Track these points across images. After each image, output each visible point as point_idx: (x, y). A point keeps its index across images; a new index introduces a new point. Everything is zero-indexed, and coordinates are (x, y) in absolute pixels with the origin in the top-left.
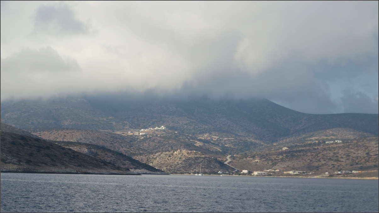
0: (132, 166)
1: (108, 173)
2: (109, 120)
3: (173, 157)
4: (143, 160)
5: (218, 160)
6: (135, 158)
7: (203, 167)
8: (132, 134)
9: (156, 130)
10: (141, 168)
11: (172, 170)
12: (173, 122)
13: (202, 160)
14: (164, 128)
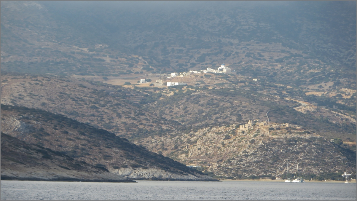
0: (126, 161)
1: (51, 177)
2: (95, 53)
3: (235, 140)
4: (165, 147)
5: (345, 145)
6: (148, 142)
7: (306, 164)
8: (147, 84)
9: (206, 75)
10: (148, 166)
11: (231, 170)
12: (248, 55)
13: (305, 147)
14: (225, 71)
